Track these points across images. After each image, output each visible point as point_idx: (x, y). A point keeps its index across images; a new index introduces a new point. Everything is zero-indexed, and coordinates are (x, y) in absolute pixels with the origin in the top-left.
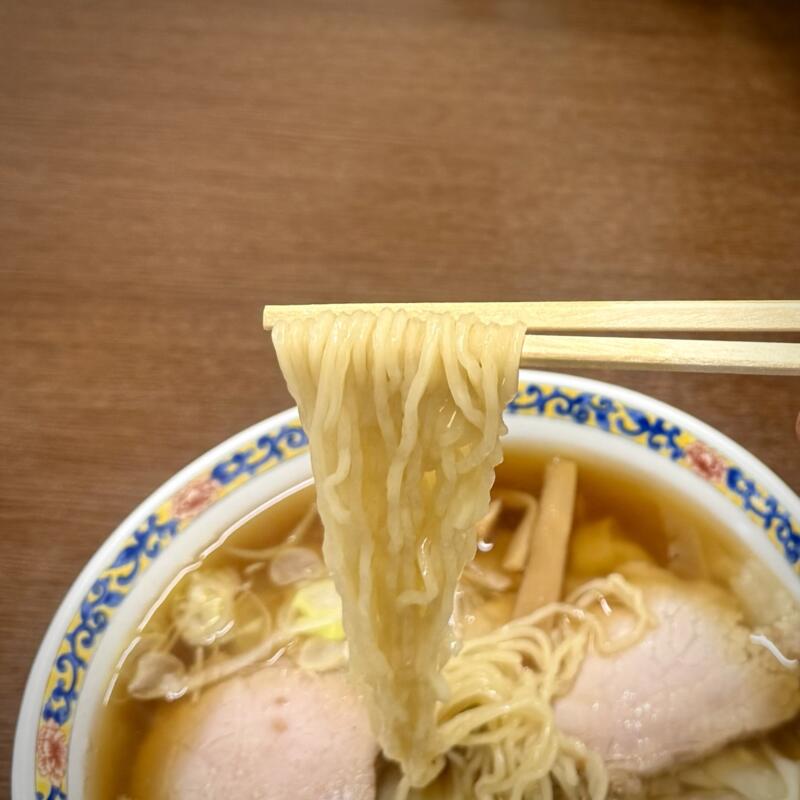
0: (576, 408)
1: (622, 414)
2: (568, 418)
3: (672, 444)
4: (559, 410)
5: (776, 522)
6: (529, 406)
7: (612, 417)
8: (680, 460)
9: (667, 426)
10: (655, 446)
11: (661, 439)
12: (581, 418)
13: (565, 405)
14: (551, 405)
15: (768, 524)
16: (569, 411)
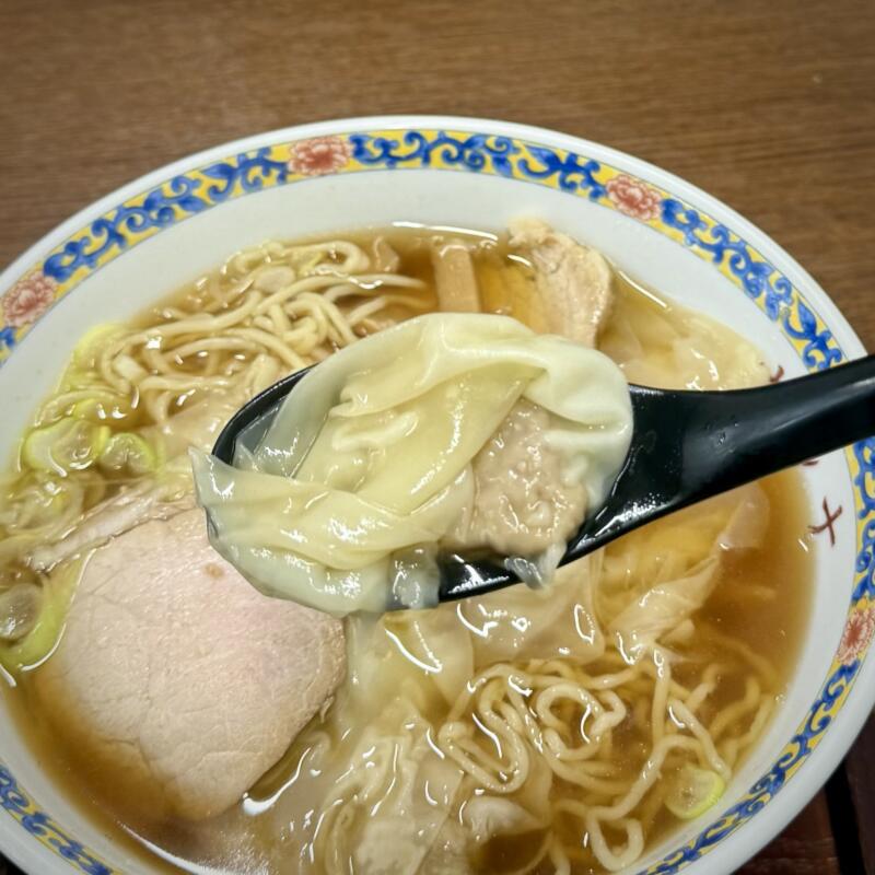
0: (468, 153)
1: (525, 154)
2: (459, 166)
3: (591, 181)
4: (447, 157)
5: (729, 254)
6: (410, 157)
7: (513, 159)
8: (602, 200)
9: (582, 162)
10: (568, 187)
11: (577, 177)
12: (475, 164)
13: (454, 152)
14: (436, 154)
15: (719, 258)
16: (460, 158)
